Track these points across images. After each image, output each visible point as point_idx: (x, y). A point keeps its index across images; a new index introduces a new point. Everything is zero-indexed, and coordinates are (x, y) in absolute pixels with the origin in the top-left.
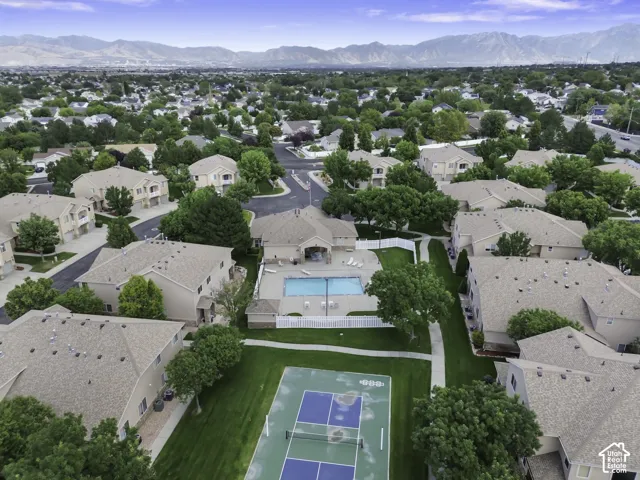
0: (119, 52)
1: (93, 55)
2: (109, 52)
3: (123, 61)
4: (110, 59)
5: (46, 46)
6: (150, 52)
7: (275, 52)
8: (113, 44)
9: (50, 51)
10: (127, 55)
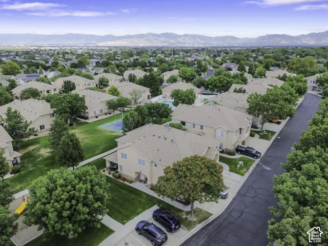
0: (184, 40)
1: (173, 41)
2: (179, 40)
3: (185, 43)
4: (180, 43)
5: (156, 38)
6: (198, 39)
7: (263, 38)
8: (183, 36)
9: (156, 40)
10: (187, 40)
